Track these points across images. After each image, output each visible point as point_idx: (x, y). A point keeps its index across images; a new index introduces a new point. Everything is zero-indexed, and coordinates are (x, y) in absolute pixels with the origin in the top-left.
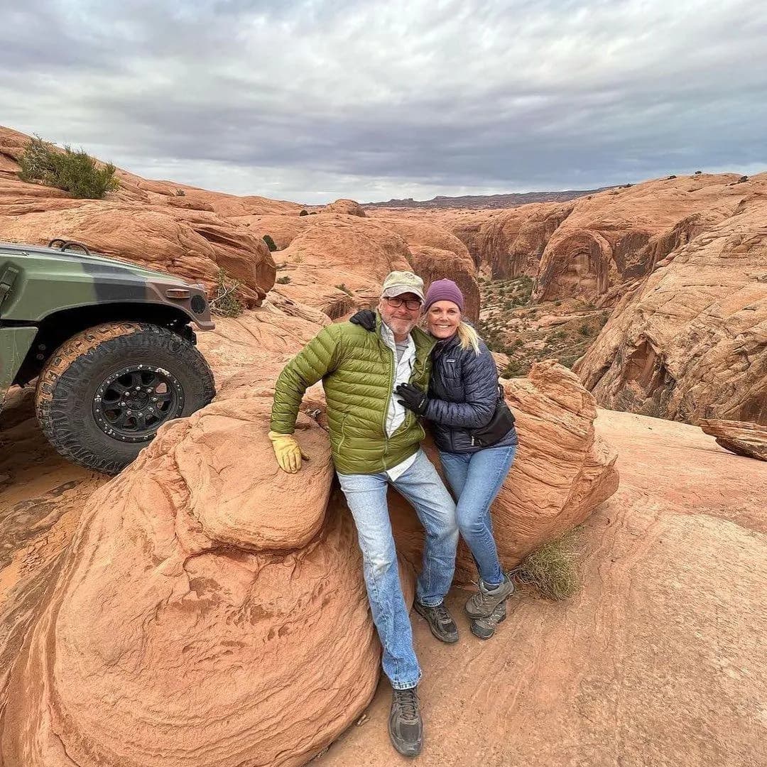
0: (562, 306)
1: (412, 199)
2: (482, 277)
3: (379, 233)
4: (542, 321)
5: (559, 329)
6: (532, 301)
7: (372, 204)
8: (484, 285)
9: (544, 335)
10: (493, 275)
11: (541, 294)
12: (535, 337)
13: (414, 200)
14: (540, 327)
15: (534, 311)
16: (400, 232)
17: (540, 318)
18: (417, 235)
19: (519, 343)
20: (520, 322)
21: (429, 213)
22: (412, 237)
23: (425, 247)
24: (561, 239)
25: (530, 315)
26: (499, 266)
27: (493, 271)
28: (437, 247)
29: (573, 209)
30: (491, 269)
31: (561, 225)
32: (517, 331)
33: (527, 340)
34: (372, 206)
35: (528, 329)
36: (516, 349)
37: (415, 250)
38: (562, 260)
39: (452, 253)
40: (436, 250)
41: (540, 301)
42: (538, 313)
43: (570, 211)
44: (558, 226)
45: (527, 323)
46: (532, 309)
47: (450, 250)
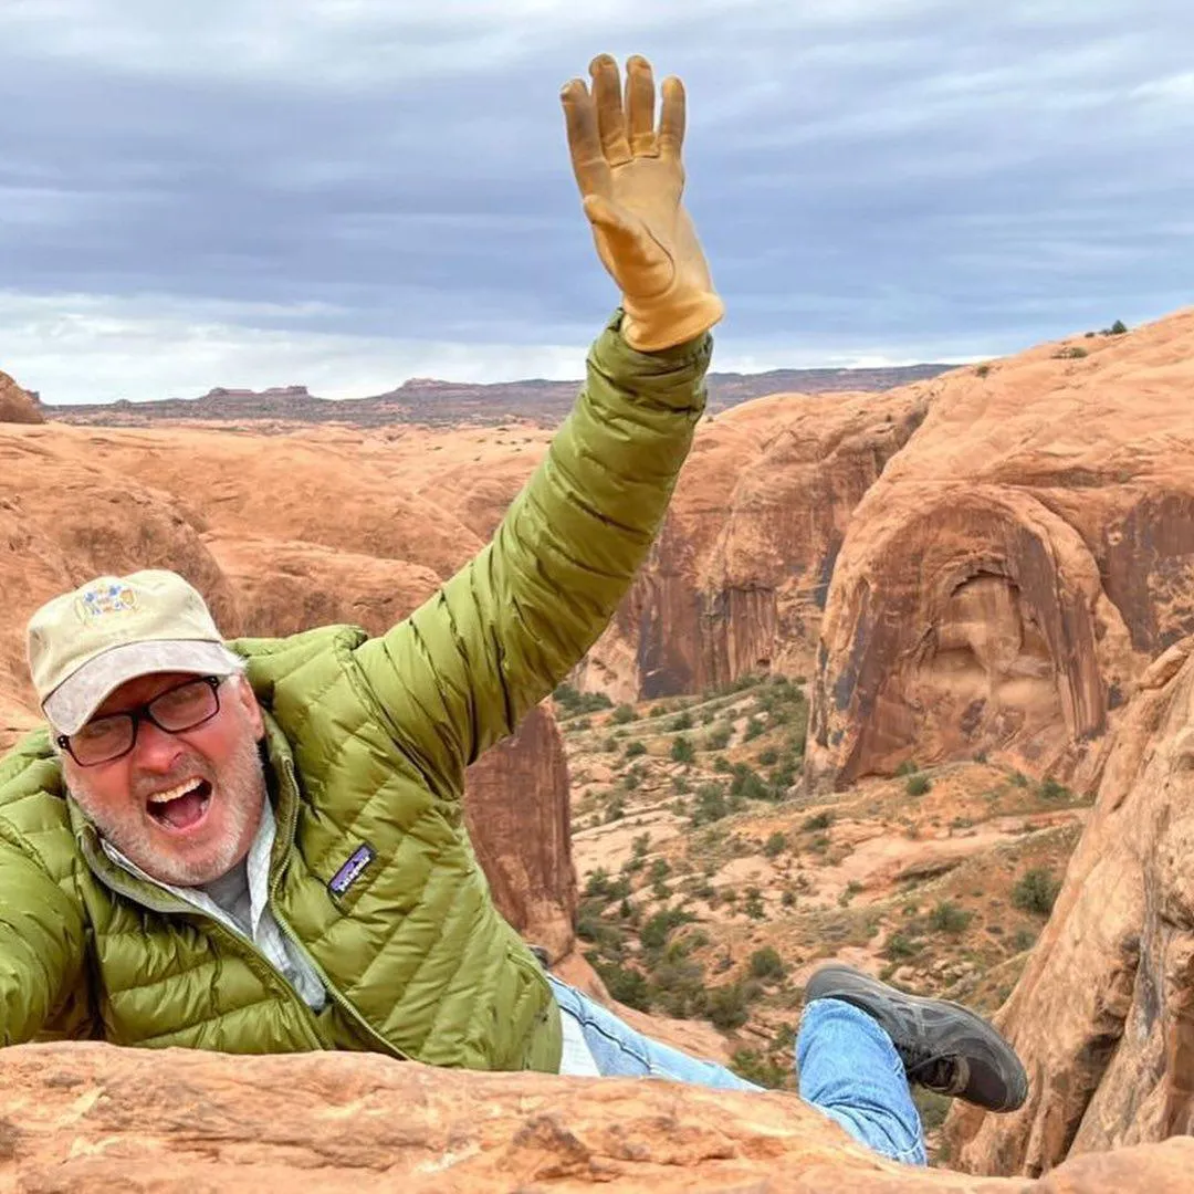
0: (937, 794)
1: (302, 390)
2: (602, 688)
3: (53, 475)
4: (859, 865)
5: (930, 897)
6: (811, 784)
7: (124, 406)
8: (608, 723)
9: (872, 923)
10: (645, 681)
11: (843, 750)
12: (837, 934)
13: (314, 393)
14: (855, 889)
15: (822, 822)
16: (175, 484)
17: (849, 849)
18: (258, 497)
19: (767, 967)
20: (768, 873)
21: (374, 442)
22: (234, 504)
23: (293, 544)
24: (894, 522)
25: (807, 837)
26: (665, 641)
27: (645, 662)
28: (355, 548)
29: (926, 412)
30: (632, 654)
31: (887, 472)
32: (757, 913)
33: (803, 952)
34: (124, 416)
35: (802, 901)
36: (756, 995)
37: (241, 557)
38: (908, 605)
39: (418, 570)
40: (343, 559)
41: (844, 779)
42: (841, 830)
43: (915, 420)
44: (879, 472)
45: (794, 874)
46: (813, 812)
47: (411, 558)
